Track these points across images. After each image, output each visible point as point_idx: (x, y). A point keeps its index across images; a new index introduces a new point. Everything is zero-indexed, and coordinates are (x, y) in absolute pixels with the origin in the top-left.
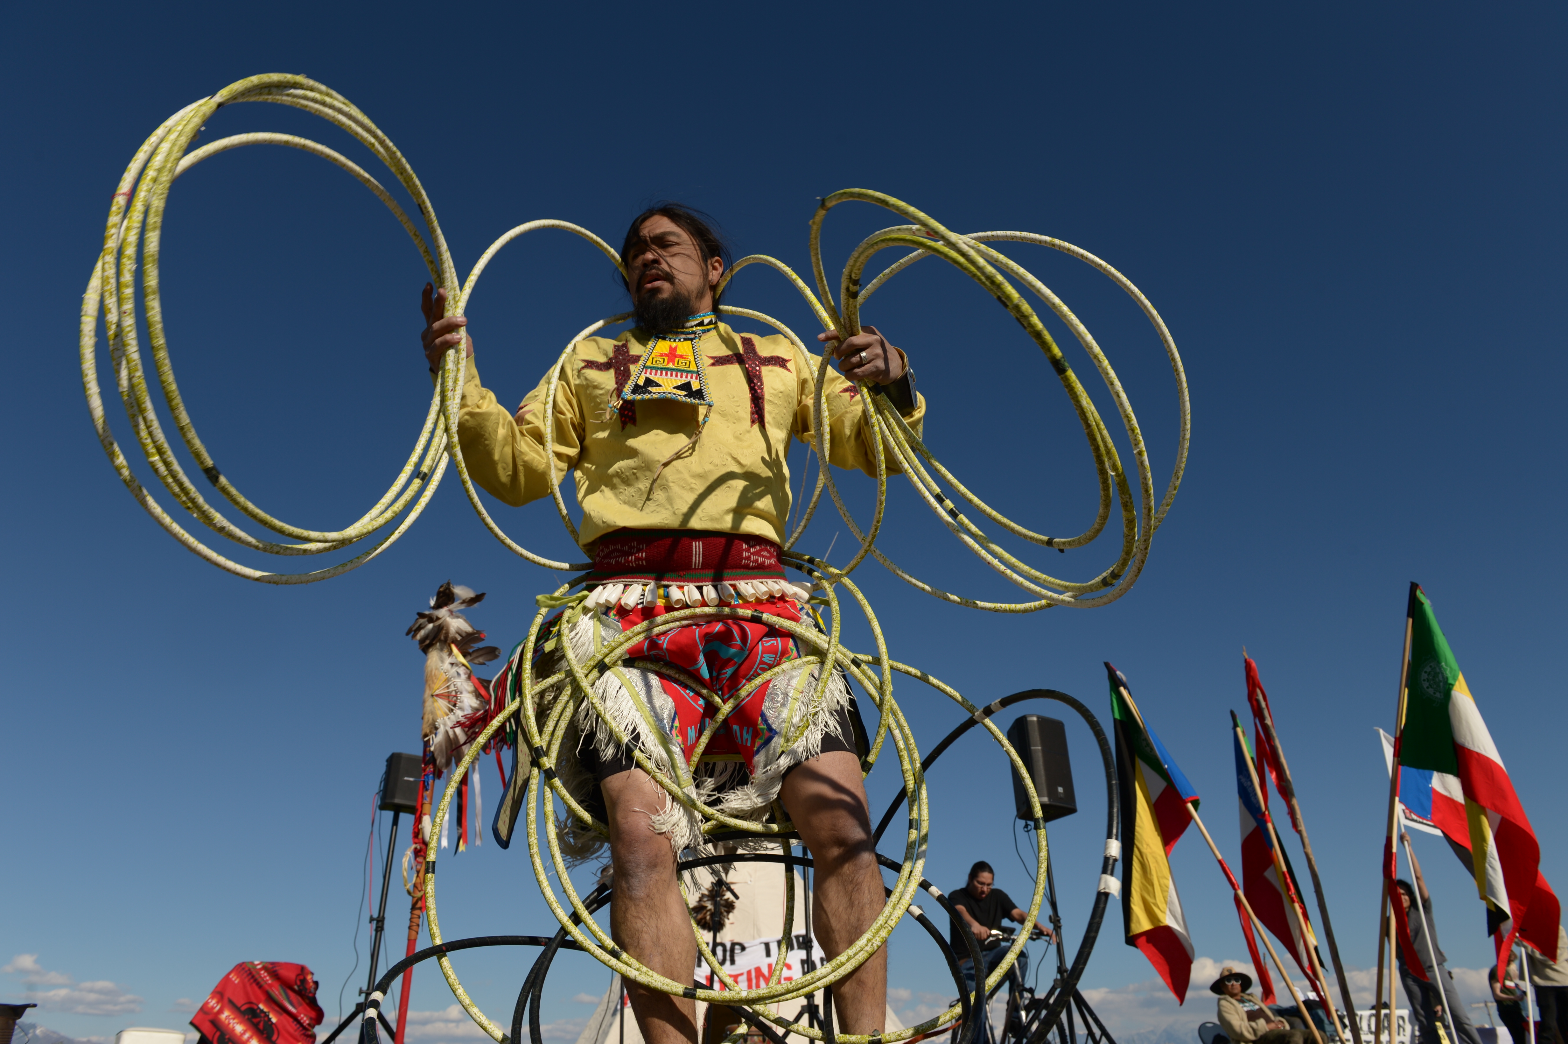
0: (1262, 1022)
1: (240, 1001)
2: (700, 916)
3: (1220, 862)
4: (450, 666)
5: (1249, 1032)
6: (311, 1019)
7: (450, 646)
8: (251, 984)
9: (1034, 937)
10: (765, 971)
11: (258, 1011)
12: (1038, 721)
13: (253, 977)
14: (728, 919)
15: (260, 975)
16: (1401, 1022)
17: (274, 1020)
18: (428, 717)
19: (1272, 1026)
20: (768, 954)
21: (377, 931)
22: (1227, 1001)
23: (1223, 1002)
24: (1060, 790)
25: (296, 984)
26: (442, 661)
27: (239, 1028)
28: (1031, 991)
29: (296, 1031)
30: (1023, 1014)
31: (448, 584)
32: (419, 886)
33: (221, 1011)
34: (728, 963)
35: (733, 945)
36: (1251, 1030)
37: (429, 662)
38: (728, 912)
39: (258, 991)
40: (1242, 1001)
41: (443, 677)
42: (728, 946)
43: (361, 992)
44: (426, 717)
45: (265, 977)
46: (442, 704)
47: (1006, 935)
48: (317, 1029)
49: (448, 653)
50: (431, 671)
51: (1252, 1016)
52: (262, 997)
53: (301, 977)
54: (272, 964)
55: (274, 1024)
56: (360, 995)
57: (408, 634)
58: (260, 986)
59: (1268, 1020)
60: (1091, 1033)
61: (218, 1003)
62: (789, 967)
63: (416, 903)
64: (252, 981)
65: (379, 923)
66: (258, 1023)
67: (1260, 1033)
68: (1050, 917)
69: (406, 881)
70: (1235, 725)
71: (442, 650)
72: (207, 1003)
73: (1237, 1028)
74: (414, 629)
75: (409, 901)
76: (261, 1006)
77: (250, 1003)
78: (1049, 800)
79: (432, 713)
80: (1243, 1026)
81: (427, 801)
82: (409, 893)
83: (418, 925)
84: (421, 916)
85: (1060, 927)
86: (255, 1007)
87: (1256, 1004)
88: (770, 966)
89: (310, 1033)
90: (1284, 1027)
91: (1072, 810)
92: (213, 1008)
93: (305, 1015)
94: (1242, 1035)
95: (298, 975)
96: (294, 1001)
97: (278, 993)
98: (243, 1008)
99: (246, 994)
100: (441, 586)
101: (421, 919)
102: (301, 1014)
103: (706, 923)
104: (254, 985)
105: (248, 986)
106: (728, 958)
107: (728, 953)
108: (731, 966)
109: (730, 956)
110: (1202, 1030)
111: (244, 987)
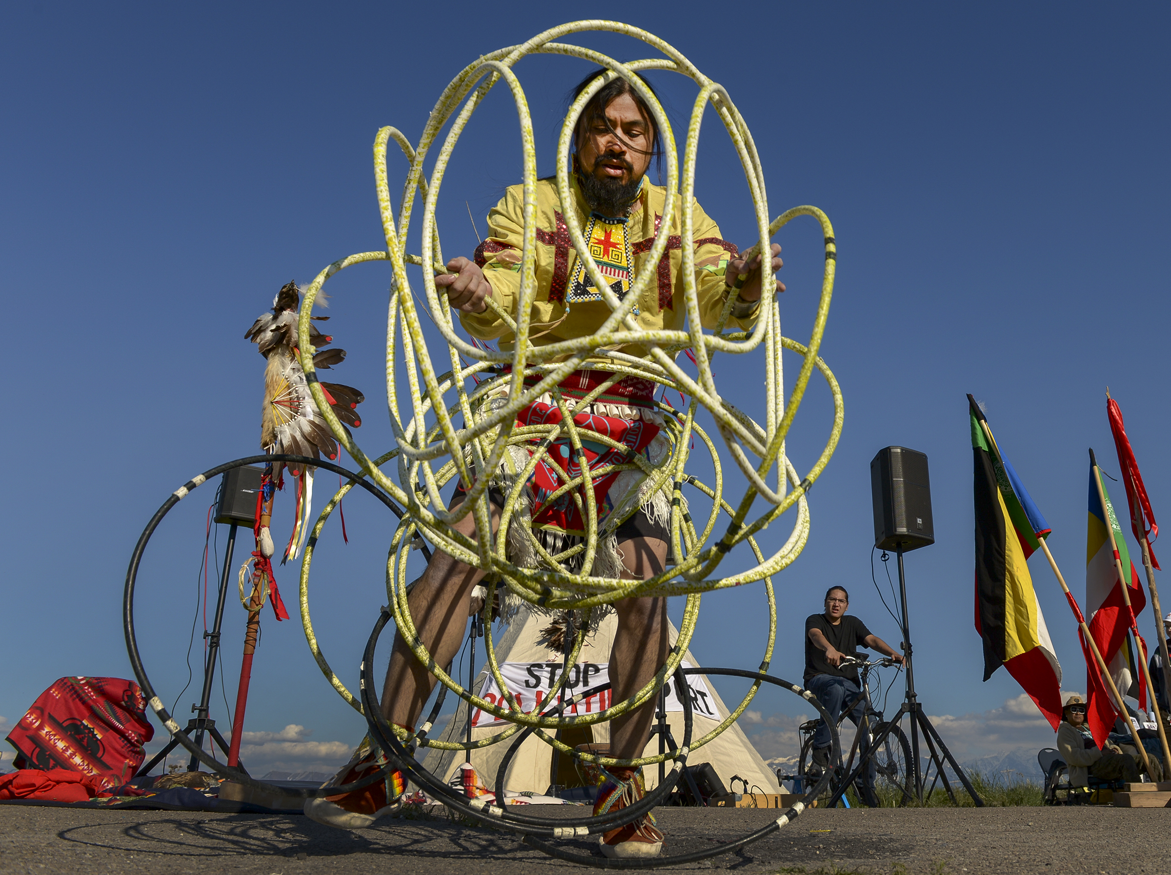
1: (62, 716)
2: (553, 638)
3: (1067, 594)
4: (292, 372)
6: (140, 735)
7: (292, 350)
8: (73, 700)
9: (887, 663)
11: (82, 726)
12: (902, 452)
13: (76, 692)
14: (583, 640)
15: (84, 690)
17: (99, 737)
18: (268, 425)
21: (211, 646)
24: (919, 521)
25: (123, 700)
26: (284, 367)
27: (61, 745)
28: (880, 714)
29: (122, 748)
30: (871, 736)
31: (292, 284)
32: (256, 600)
33: (41, 727)
35: (587, 666)
37: (270, 367)
39: (82, 707)
41: (284, 384)
42: (582, 667)
43: (194, 708)
44: (266, 424)
45: (90, 692)
46: (283, 411)
47: (859, 661)
48: (146, 746)
49: (290, 358)
50: (273, 377)
52: (86, 713)
54: (97, 679)
55: (99, 740)
56: (193, 712)
57: (246, 337)
58: (84, 703)
60: (934, 755)
61: (37, 719)
63: (254, 616)
64: (75, 696)
65: (214, 640)
66: (82, 739)
68: (902, 643)
69: (242, 595)
70: (1093, 464)
71: (283, 355)
72: (25, 718)
74: (253, 332)
75: (246, 615)
76: (85, 722)
77: (74, 719)
78: (908, 531)
79: (272, 421)
81: (266, 512)
82: (245, 606)
83: (255, 640)
84: (259, 630)
85: (911, 653)
86: (79, 723)
89: (138, 749)
91: (930, 542)
92: (32, 723)
93: (133, 732)
95: (125, 691)
96: (122, 717)
97: (103, 708)
98: (65, 725)
99: (69, 709)
100: (284, 287)
101: (259, 633)
102: (129, 730)
103: (560, 644)
104: (77, 700)
105: (70, 701)
106: (581, 679)
107: (581, 675)
108: (584, 686)
109: (583, 677)
110: (1042, 755)
111: (66, 701)
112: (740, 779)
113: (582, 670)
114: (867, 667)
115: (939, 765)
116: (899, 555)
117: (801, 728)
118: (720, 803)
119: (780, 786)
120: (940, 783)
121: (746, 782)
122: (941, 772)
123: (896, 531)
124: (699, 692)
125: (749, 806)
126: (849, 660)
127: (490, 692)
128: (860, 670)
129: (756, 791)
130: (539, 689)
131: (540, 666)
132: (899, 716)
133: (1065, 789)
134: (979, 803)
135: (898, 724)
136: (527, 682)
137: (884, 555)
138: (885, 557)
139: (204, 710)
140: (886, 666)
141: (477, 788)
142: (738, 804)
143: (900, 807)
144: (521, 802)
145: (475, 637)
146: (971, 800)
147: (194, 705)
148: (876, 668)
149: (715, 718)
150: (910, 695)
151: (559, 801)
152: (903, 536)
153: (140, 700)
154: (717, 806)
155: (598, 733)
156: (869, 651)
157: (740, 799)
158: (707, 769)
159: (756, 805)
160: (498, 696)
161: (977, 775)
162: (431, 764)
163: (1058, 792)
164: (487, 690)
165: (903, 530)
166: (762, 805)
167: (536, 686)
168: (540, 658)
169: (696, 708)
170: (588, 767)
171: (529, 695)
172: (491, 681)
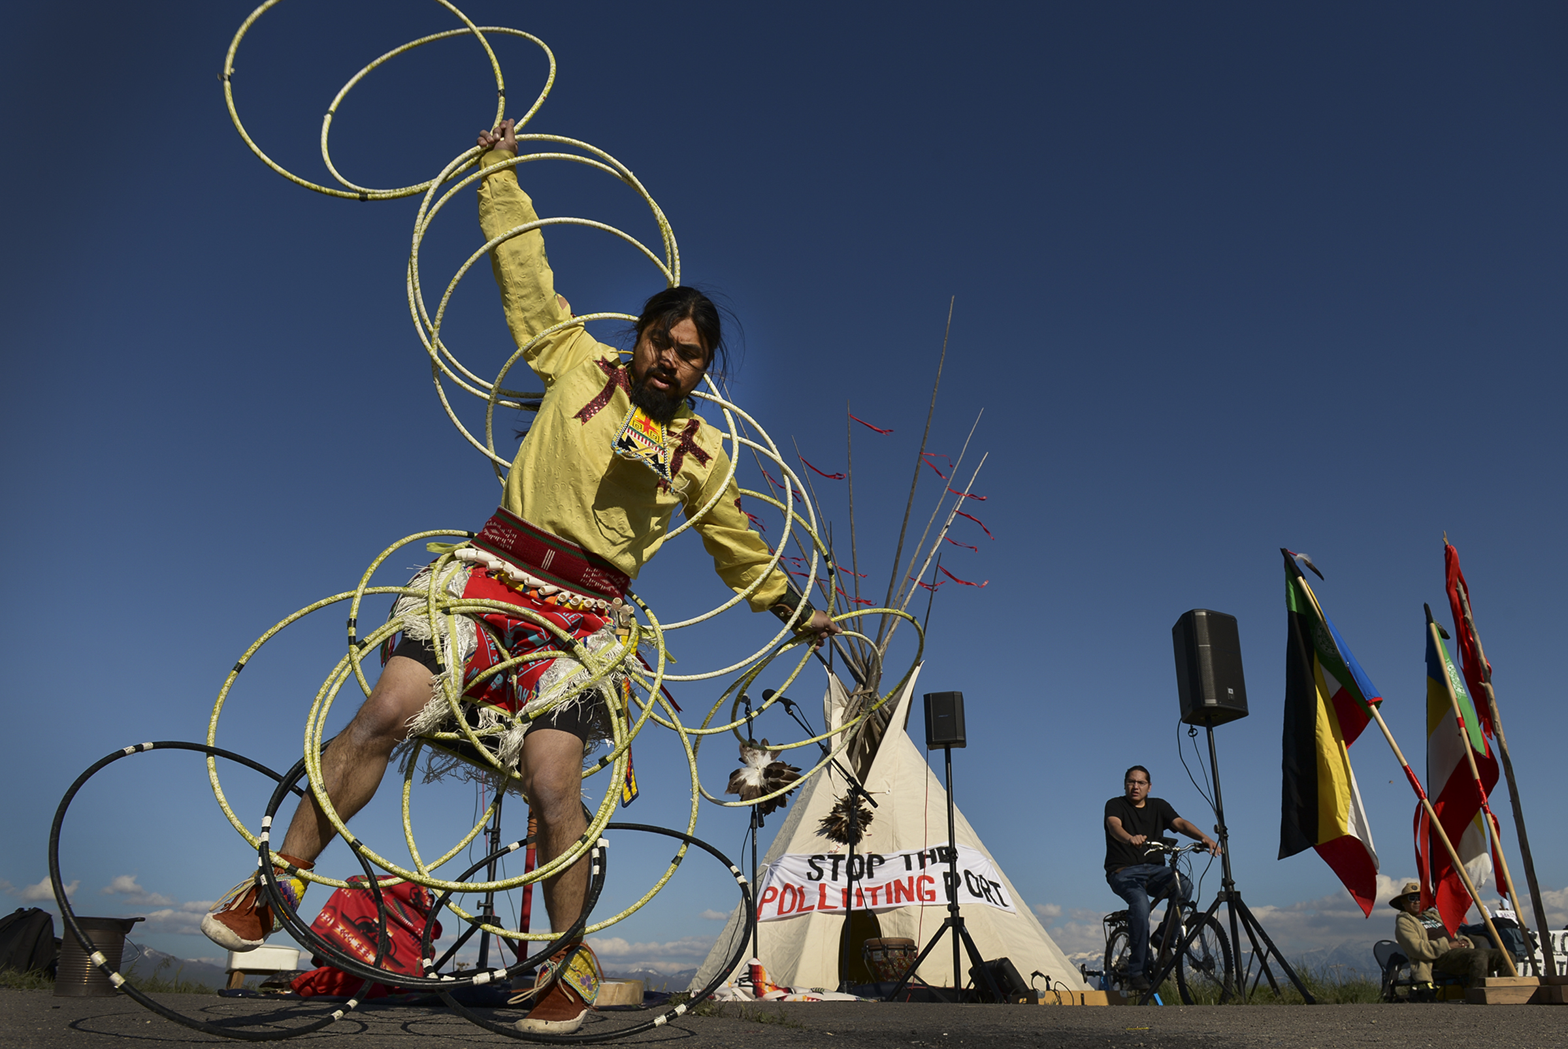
0: (1444, 939)
1: (353, 915)
2: (834, 828)
3: (1405, 768)
5: (1429, 950)
6: (429, 932)
8: (364, 898)
10: (906, 884)
11: (373, 925)
12: (1207, 616)
14: (865, 831)
17: (390, 934)
19: (1455, 944)
20: (909, 867)
21: (492, 843)
22: (1407, 918)
23: (1402, 920)
24: (1231, 691)
25: (411, 898)
27: (355, 943)
28: (1193, 905)
29: (413, 945)
30: (1184, 928)
33: (335, 925)
34: (866, 876)
35: (871, 857)
36: (1431, 948)
38: (865, 824)
39: (372, 905)
40: (1423, 919)
42: (866, 859)
43: (479, 906)
47: (1166, 847)
48: (436, 942)
51: (1434, 933)
52: (376, 911)
53: (416, 891)
55: (391, 938)
56: (478, 909)
59: (1451, 940)
60: (1257, 948)
61: (331, 917)
62: (931, 881)
64: (364, 894)
65: (493, 836)
66: (374, 937)
67: (1441, 952)
68: (1216, 826)
70: (1429, 620)
72: (320, 917)
73: (1417, 947)
76: (376, 920)
77: (365, 917)
78: (1218, 702)
80: (1422, 944)
85: (1226, 838)
86: (370, 922)
88: (911, 879)
89: (428, 945)
90: (1468, 946)
91: (1244, 714)
92: (326, 922)
93: (422, 928)
94: (1421, 952)
95: (412, 887)
96: (410, 915)
97: (392, 906)
98: (357, 923)
99: (360, 907)
102: (417, 926)
103: (841, 834)
104: (367, 898)
105: (361, 899)
106: (866, 871)
107: (866, 866)
108: (869, 878)
109: (868, 869)
110: (1378, 947)
111: (357, 900)
112: (1041, 975)
113: (866, 861)
114: (1176, 853)
115: (1263, 959)
116: (1209, 730)
117: (1105, 920)
118: (1021, 1000)
119: (1085, 982)
120: (1264, 978)
121: (1048, 978)
122: (1265, 967)
123: (1204, 703)
124: (991, 883)
125: (1055, 1003)
127: (771, 885)
128: (1168, 857)
129: (1059, 987)
130: (822, 881)
131: (821, 858)
132: (1215, 906)
133: (1405, 985)
134: (1310, 1001)
135: (1215, 915)
136: (809, 874)
137: (1192, 730)
138: (1192, 732)
139: (489, 907)
140: (1198, 852)
141: (767, 984)
142: (1041, 1002)
143: (1220, 1004)
144: (813, 999)
145: (756, 828)
146: (1300, 997)
147: (479, 902)
148: (1186, 854)
149: (1010, 910)
150: (1227, 882)
151: (852, 998)
152: (1212, 708)
153: (427, 898)
154: (1018, 1003)
155: (886, 927)
156: (1178, 836)
157: (1043, 995)
158: (1005, 964)
159: (1060, 1003)
160: (780, 890)
161: (1305, 970)
162: (715, 960)
163: (1397, 988)
164: (769, 884)
165: (1213, 702)
166: (1067, 1002)
167: (819, 878)
168: (821, 850)
169: (989, 900)
170: (878, 962)
171: (812, 888)
172: (772, 873)
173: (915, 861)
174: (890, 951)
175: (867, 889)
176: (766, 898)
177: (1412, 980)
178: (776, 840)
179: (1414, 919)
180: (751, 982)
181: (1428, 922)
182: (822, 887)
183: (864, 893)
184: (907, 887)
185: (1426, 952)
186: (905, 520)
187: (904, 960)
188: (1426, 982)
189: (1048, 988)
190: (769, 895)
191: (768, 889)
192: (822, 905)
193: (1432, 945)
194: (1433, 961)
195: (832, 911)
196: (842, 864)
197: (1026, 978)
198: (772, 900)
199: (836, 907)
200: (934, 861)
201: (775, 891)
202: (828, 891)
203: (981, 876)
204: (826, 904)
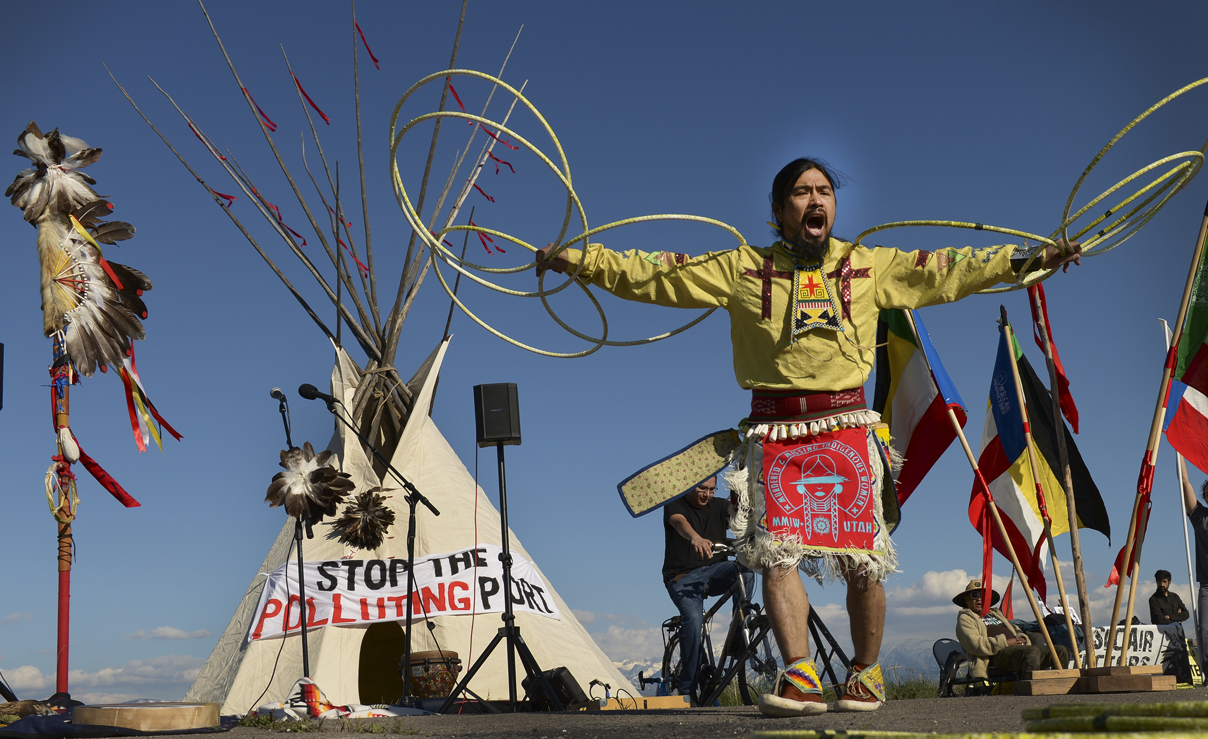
0: (1002, 637)
2: (349, 530)
5: (987, 647)
10: (436, 592)
14: (387, 533)
16: (1149, 638)
20: (439, 573)
22: (969, 615)
23: (964, 616)
30: (747, 632)
34: (388, 584)
35: (394, 562)
36: (989, 645)
38: (386, 525)
40: (985, 615)
42: (388, 564)
47: (731, 549)
51: (993, 631)
59: (1009, 635)
60: (821, 651)
62: (465, 587)
67: (998, 649)
73: (975, 643)
80: (981, 641)
87: (998, 619)
88: (441, 586)
90: (1026, 643)
94: (979, 649)
103: (356, 537)
106: (388, 578)
107: (388, 573)
108: (392, 586)
109: (390, 576)
110: (938, 646)
112: (601, 684)
113: (388, 567)
117: (664, 625)
121: (607, 687)
122: (828, 667)
126: (720, 548)
127: (273, 597)
130: (336, 591)
131: (334, 564)
133: (963, 683)
136: (320, 584)
149: (555, 617)
157: (603, 704)
158: (564, 674)
160: (285, 603)
163: (955, 687)
164: (270, 595)
167: (332, 588)
168: (334, 555)
169: (531, 607)
170: (419, 678)
171: (323, 601)
172: (273, 584)
173: (446, 566)
174: (431, 666)
175: (390, 599)
176: (267, 612)
177: (970, 678)
178: (276, 545)
179: (976, 616)
180: (304, 702)
181: (990, 619)
182: (337, 598)
183: (386, 603)
184: (437, 595)
185: (984, 649)
186: (429, 162)
187: (448, 675)
188: (982, 679)
189: (608, 697)
190: (271, 608)
191: (269, 602)
192: (337, 618)
193: (990, 642)
194: (990, 657)
195: (350, 624)
196: (360, 571)
197: (585, 688)
198: (275, 614)
199: (354, 620)
200: (468, 566)
201: (278, 604)
202: (343, 601)
203: (522, 580)
204: (342, 617)
